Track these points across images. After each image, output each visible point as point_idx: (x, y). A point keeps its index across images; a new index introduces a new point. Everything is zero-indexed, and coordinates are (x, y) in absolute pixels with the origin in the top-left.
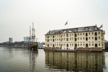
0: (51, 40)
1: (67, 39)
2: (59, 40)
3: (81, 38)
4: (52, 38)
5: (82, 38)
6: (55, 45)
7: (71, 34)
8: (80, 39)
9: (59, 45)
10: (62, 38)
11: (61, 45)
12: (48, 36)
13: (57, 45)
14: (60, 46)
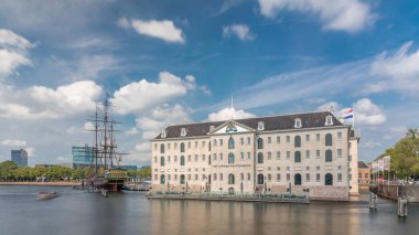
0: (172, 159)
1: (231, 156)
2: (200, 159)
3: (279, 153)
4: (179, 154)
5: (284, 155)
6: (186, 177)
7: (245, 140)
9: (200, 177)
10: (212, 153)
11: (210, 176)
12: (162, 146)
13: (193, 177)
14: (207, 180)
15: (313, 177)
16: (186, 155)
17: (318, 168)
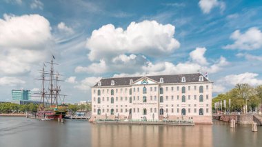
0: (106, 99)
2: (124, 99)
3: (172, 97)
4: (110, 96)
5: (175, 98)
6: (115, 110)
7: (153, 89)
8: (170, 98)
9: (124, 110)
10: (132, 96)
11: (131, 110)
12: (99, 91)
13: (119, 110)
14: (128, 113)
15: (192, 110)
16: (114, 97)
17: (195, 105)
